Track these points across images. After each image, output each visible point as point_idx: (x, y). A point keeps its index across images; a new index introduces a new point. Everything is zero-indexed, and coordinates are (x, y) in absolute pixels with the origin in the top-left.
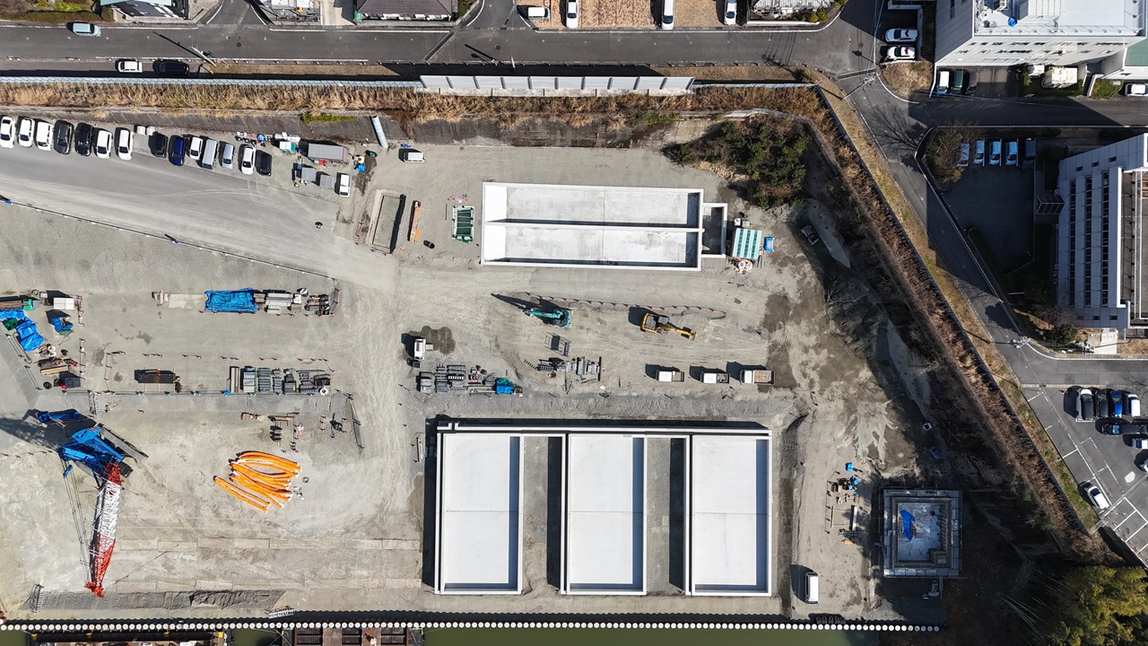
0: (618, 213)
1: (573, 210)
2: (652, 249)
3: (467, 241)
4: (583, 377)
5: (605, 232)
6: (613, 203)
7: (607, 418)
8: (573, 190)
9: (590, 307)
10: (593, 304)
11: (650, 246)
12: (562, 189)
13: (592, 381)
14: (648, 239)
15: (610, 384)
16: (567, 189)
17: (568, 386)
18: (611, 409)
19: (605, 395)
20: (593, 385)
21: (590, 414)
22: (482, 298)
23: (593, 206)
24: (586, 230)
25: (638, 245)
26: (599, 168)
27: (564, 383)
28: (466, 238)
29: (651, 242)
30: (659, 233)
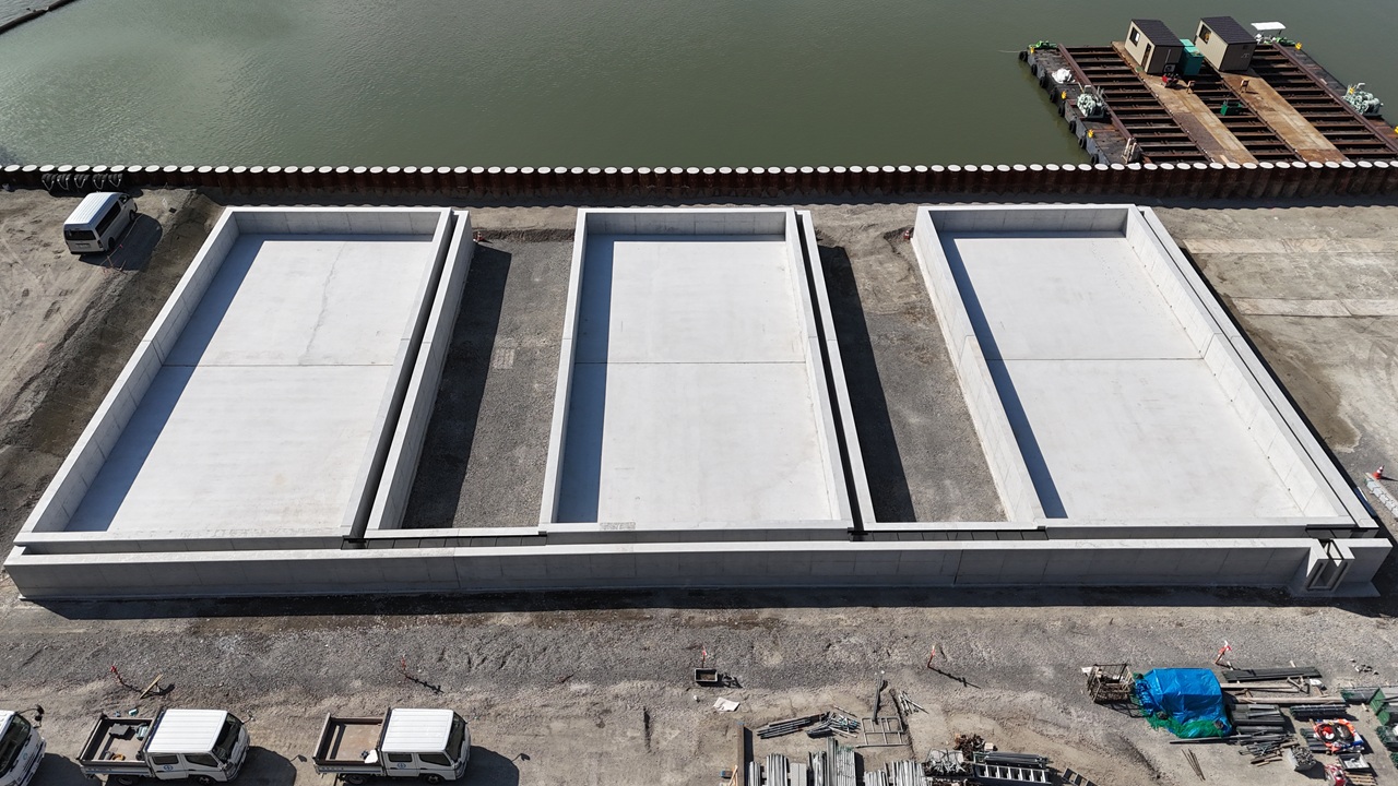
4: (823, 745)
7: (697, 615)
13: (780, 729)
15: (695, 718)
17: (888, 711)
18: (685, 638)
19: (710, 680)
20: (774, 713)
21: (770, 624)
27: (914, 722)
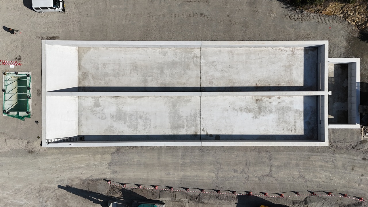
0: (218, 74)
1: (162, 72)
2: (261, 117)
3: (22, 118)
5: (203, 98)
6: (212, 62)
8: (161, 47)
9: (187, 195)
10: (190, 192)
11: (259, 113)
12: (147, 47)
14: (256, 106)
16: (154, 47)
22: (47, 189)
23: (187, 67)
24: (179, 97)
25: (244, 113)
26: (192, 19)
28: (22, 114)
29: (260, 108)
30: (270, 97)
